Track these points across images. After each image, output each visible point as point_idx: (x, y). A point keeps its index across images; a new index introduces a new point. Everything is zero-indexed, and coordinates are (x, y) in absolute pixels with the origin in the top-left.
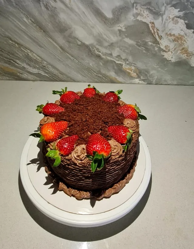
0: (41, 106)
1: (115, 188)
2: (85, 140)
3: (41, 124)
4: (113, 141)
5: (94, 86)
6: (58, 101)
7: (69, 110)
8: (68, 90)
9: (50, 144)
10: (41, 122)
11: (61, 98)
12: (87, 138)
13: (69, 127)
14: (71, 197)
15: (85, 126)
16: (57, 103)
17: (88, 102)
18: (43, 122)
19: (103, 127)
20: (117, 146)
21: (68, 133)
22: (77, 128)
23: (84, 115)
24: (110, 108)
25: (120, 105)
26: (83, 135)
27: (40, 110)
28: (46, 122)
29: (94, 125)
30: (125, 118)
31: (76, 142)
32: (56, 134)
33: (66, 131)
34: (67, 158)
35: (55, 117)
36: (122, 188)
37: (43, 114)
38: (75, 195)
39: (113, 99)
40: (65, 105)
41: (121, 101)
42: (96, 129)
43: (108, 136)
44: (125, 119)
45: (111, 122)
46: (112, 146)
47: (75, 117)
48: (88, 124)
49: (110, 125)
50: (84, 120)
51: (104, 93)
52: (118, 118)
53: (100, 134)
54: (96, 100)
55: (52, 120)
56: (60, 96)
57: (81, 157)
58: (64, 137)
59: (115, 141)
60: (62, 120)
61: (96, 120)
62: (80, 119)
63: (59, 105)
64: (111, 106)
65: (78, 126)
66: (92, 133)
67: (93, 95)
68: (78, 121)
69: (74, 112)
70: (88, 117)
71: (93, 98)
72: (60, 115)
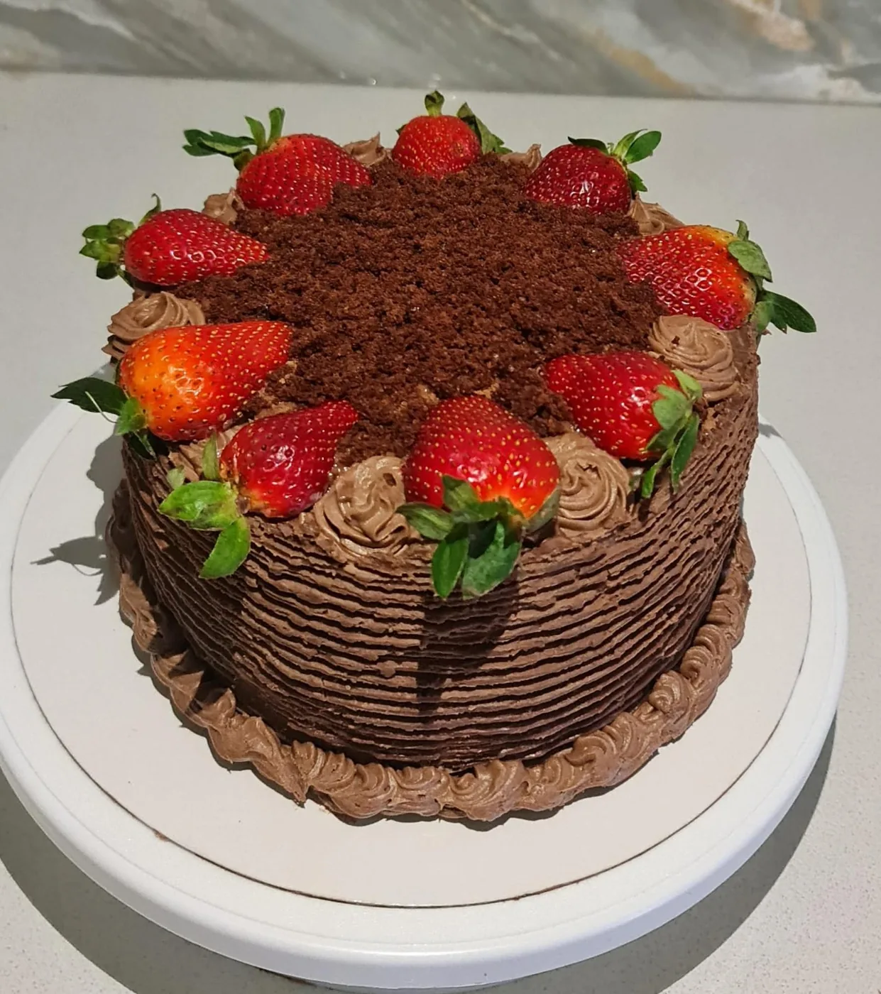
0: (114, 227)
1: (591, 761)
2: (398, 431)
3: (121, 334)
4: (574, 444)
5: (464, 107)
6: (224, 196)
7: (296, 257)
8: (287, 130)
9: (176, 449)
10: (114, 324)
11: (240, 181)
12: (412, 418)
13: (300, 353)
14: (301, 805)
15: (399, 351)
16: (217, 213)
17: (421, 204)
18: (128, 323)
19: (514, 359)
20: (595, 470)
21: (292, 391)
22: (351, 361)
23: (396, 285)
24: (565, 246)
25: (634, 230)
26: (385, 401)
27: (107, 249)
28: (153, 327)
29: (456, 346)
30: (661, 311)
31: (344, 441)
32: (219, 392)
33: (280, 376)
34: (285, 529)
35: (209, 297)
36: (637, 761)
37: (127, 277)
38: (331, 794)
39: (594, 194)
40: (267, 223)
41: (649, 205)
42: (471, 369)
43: (543, 410)
44: (663, 321)
45: (565, 330)
46: (569, 467)
47: (334, 294)
48: (420, 338)
49: (560, 346)
50: (396, 311)
51: (536, 148)
52: (613, 306)
53: (496, 397)
54: (477, 193)
55: (190, 312)
56: (237, 165)
57: (371, 524)
58: (264, 414)
59: (587, 441)
60: (254, 312)
61: (470, 313)
62: (372, 310)
63: (233, 226)
64: (576, 234)
65: (357, 347)
66: (442, 393)
67: (459, 161)
68: (356, 319)
69: (328, 268)
70: (421, 296)
71: (461, 185)
72: (240, 286)
